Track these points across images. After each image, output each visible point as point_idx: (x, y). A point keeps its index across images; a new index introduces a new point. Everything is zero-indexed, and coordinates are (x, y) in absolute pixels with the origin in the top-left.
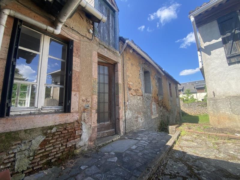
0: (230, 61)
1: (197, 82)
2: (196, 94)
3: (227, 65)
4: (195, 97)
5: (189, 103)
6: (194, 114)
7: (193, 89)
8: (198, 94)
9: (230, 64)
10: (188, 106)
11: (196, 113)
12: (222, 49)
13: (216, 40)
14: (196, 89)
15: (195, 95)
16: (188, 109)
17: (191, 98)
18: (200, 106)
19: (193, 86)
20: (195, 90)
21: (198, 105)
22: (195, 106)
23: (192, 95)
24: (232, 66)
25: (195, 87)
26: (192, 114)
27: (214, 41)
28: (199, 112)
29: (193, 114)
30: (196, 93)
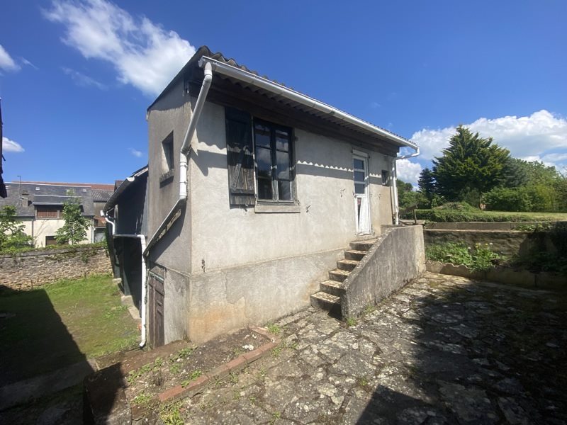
0: (234, 201)
1: (38, 189)
2: (30, 222)
3: (228, 206)
4: (27, 231)
5: (18, 254)
6: (30, 284)
7: (25, 205)
8: (38, 223)
9: (233, 206)
10: (13, 265)
11: (34, 280)
12: (225, 172)
13: (218, 149)
14: (33, 208)
15: (28, 224)
16: (11, 273)
17: (13, 234)
18: (52, 259)
19: (26, 198)
20: (31, 211)
21: (47, 258)
22: (36, 261)
23: (17, 226)
24: (234, 210)
25: (30, 203)
26: (23, 286)
27: (214, 149)
28: (46, 275)
29: (26, 285)
30: (32, 218)
